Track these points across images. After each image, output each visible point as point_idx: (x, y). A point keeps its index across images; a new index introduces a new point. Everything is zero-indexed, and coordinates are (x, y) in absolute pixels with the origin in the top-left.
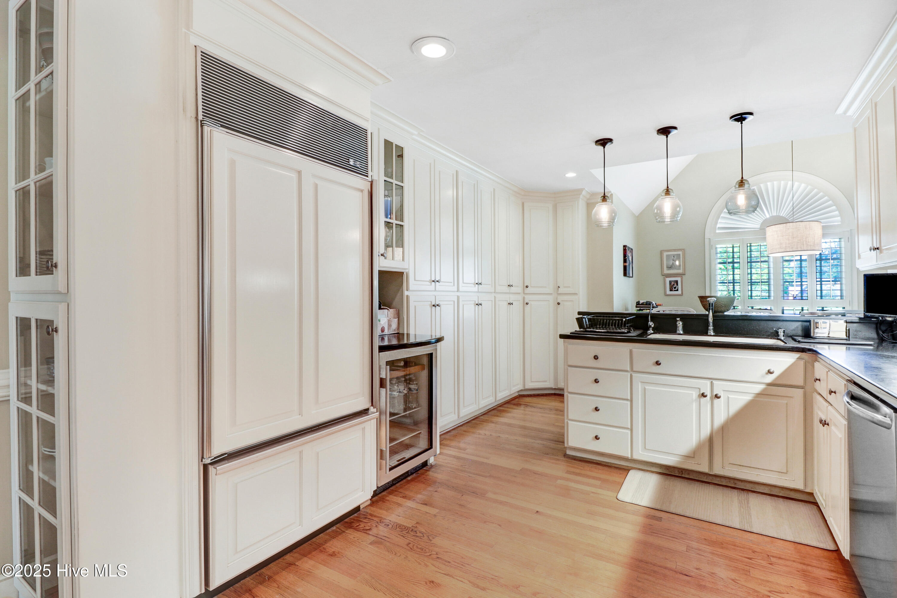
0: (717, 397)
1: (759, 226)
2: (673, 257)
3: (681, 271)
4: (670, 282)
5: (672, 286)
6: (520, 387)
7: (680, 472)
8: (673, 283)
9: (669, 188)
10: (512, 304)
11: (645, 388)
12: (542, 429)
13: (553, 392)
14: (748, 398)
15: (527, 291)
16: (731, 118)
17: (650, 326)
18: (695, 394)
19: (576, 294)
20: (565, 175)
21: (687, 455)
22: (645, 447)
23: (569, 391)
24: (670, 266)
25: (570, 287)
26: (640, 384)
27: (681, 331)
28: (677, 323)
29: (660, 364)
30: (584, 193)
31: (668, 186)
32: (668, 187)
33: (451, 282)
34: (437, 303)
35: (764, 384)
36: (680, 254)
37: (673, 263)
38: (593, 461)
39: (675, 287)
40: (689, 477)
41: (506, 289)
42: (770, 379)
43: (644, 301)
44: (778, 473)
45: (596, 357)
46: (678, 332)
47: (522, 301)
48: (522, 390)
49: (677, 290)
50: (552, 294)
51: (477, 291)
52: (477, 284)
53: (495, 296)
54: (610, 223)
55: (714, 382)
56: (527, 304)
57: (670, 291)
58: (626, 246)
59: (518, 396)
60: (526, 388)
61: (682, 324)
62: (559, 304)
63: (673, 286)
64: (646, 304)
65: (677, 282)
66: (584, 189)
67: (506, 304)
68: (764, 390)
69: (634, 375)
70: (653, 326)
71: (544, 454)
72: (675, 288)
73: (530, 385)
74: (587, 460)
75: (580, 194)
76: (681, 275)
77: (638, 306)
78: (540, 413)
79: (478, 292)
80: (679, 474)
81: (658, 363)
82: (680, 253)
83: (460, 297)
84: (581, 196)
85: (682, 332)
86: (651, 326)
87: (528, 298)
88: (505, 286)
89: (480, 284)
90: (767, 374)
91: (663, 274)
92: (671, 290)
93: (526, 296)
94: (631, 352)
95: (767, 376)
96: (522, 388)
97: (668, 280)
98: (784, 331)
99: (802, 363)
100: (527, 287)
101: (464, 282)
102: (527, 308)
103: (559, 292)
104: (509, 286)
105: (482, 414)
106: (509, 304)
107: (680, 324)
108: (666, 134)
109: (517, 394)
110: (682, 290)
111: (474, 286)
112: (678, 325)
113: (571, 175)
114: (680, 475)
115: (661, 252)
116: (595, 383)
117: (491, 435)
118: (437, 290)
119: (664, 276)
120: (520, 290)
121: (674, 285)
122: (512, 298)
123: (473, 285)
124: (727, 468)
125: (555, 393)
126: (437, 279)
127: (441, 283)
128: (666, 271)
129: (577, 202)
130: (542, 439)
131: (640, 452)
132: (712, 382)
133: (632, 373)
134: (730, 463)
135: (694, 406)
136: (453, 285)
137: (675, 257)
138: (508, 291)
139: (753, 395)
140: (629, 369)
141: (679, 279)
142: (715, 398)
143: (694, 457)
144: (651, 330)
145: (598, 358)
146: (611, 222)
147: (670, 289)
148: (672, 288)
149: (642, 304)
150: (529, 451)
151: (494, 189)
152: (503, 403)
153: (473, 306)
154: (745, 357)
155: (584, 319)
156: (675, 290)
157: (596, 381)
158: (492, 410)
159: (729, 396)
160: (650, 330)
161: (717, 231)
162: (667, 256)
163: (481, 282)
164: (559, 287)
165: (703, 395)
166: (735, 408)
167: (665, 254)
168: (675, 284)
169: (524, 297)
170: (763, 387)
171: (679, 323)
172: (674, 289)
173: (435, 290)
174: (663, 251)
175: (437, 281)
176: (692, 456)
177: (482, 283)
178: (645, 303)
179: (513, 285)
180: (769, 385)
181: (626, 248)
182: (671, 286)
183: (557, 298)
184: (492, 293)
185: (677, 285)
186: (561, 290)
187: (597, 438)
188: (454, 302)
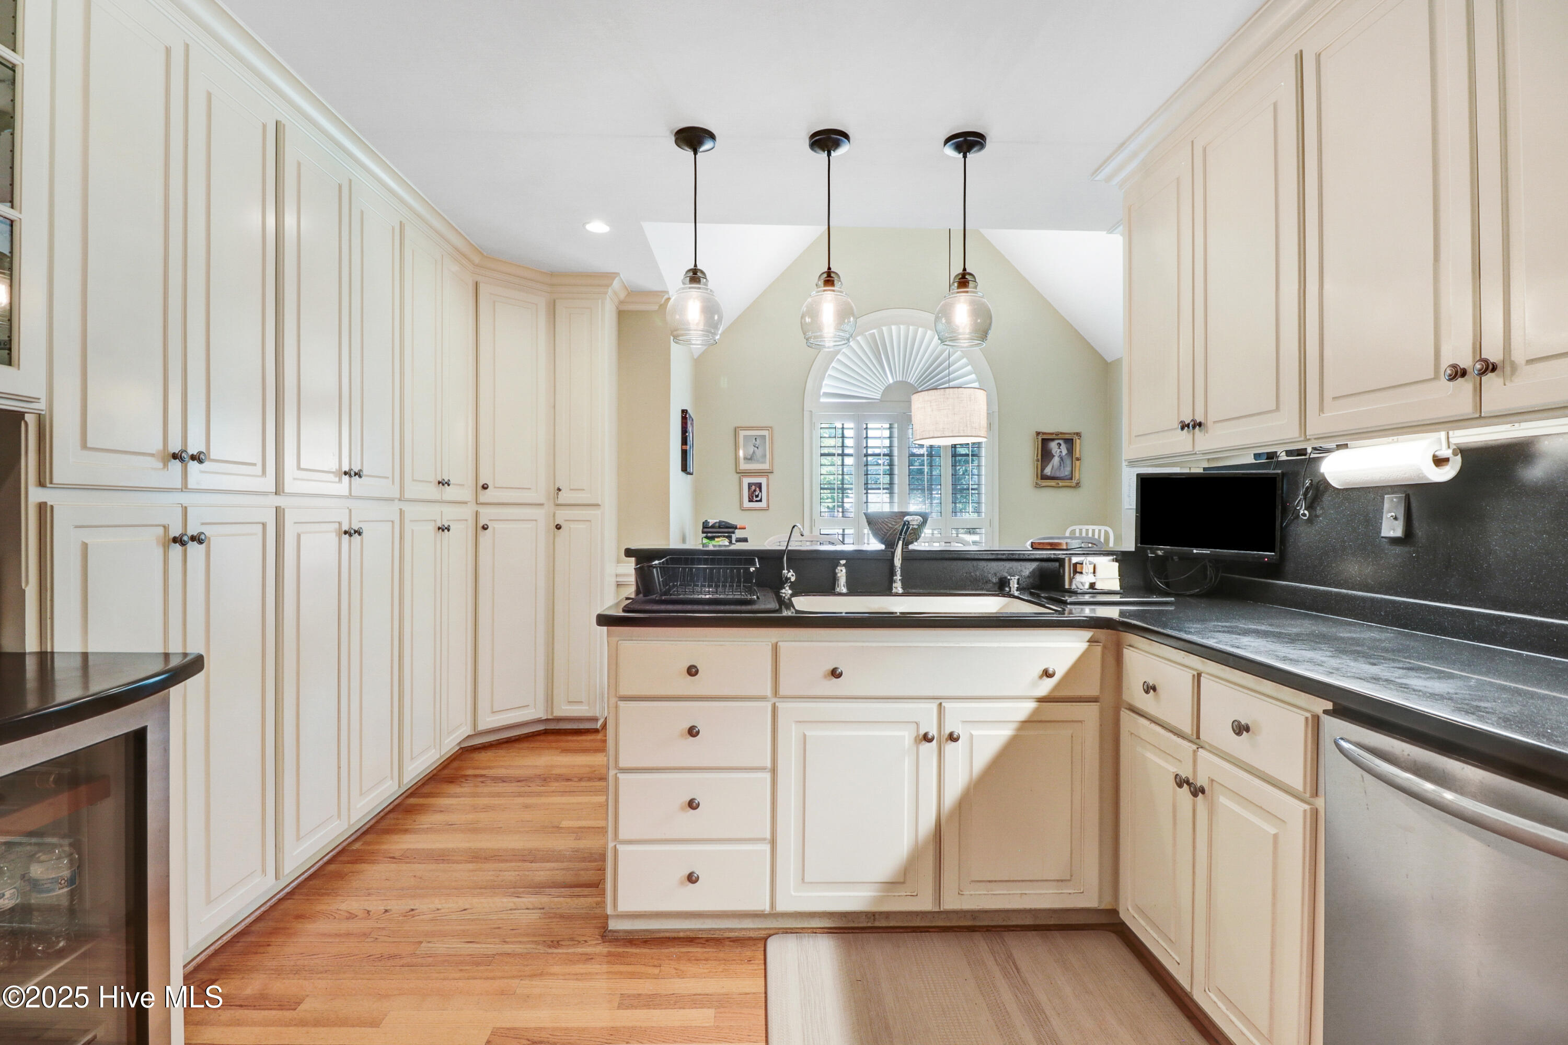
0: (953, 738)
1: (878, 396)
2: (754, 440)
3: (766, 466)
4: (750, 485)
5: (753, 493)
6: (466, 730)
7: (870, 918)
8: (753, 487)
9: (832, 270)
10: (449, 530)
11: (805, 736)
12: (530, 851)
13: (541, 727)
14: (1006, 732)
15: (485, 496)
16: (947, 141)
17: (788, 579)
18: (907, 736)
19: (598, 505)
20: (584, 225)
21: (891, 881)
22: (803, 879)
23: (622, 764)
24: (749, 457)
25: (584, 490)
26: (793, 725)
27: (843, 588)
28: (837, 571)
29: (840, 675)
30: (616, 284)
31: (831, 266)
32: (829, 268)
33: (255, 465)
34: (192, 531)
35: (1031, 700)
36: (765, 436)
37: (754, 452)
38: (675, 935)
39: (757, 494)
40: (887, 925)
41: (433, 492)
42: (1045, 688)
43: (715, 521)
44: (1055, 883)
45: (692, 671)
46: (838, 590)
47: (471, 522)
48: (469, 737)
49: (761, 501)
50: (542, 505)
51: (347, 494)
52: (346, 473)
53: (401, 509)
54: (708, 336)
55: (946, 704)
56: (485, 528)
57: (749, 501)
58: (686, 410)
59: (460, 751)
60: (479, 729)
61: (846, 573)
62: (558, 527)
63: (755, 493)
64: (719, 527)
65: (759, 486)
66: (617, 274)
67: (431, 528)
68: (1036, 712)
69: (781, 705)
70: (793, 579)
71: (550, 947)
72: (757, 496)
73: (488, 721)
74: (662, 935)
75: (608, 286)
76: (766, 473)
77: (706, 530)
78: (520, 795)
79: (350, 496)
80: (868, 922)
81: (835, 674)
82: (765, 433)
83: (286, 510)
84: (610, 290)
85: (844, 590)
86: (790, 578)
87: (486, 515)
88: (431, 482)
89: (356, 474)
90: (1041, 677)
91: (738, 471)
92: (751, 501)
93: (483, 510)
94: (775, 649)
95: (1041, 682)
96: (470, 732)
97: (746, 481)
98: (1018, 579)
99: (1098, 649)
100: (485, 487)
101: (302, 466)
102: (485, 537)
103: (560, 501)
104: (439, 483)
105: (358, 834)
106: (439, 528)
107: (842, 573)
108: (827, 146)
109: (459, 748)
110: (768, 500)
111: (337, 479)
112: (839, 575)
113: (598, 227)
114: (869, 925)
115: (736, 431)
116: (689, 736)
117: (386, 911)
118: (191, 485)
119: (740, 475)
120: (466, 494)
121: (755, 491)
122: (448, 515)
123: (331, 477)
124: (968, 893)
125: (545, 729)
126: (192, 450)
127: (206, 465)
128: (744, 466)
129: (600, 301)
130: (538, 888)
131: (793, 893)
132: (940, 704)
133: (774, 700)
134: (973, 881)
135: (907, 765)
136: (260, 473)
137: (758, 440)
138: (438, 498)
139: (1015, 726)
140: (769, 692)
141: (763, 481)
142: (947, 740)
143: (903, 883)
144: (787, 588)
145: (697, 672)
146: (711, 332)
147: (749, 498)
148: (753, 497)
149: (713, 527)
150: (508, 948)
151: (401, 222)
152: (419, 784)
153: (333, 538)
154: (1002, 645)
155: (655, 570)
156: (757, 501)
157: (693, 732)
158: (390, 812)
159: (974, 733)
160: (785, 588)
161: (823, 400)
162: (745, 437)
163: (360, 471)
164: (559, 490)
165: (926, 738)
166: (984, 755)
167: (742, 433)
168: (758, 489)
169: (477, 513)
170: (1031, 705)
171: (841, 571)
172: (755, 499)
173: (185, 487)
174: (738, 427)
175: (193, 458)
176: (902, 881)
177: (365, 472)
178: (717, 525)
179: (451, 482)
180: (1041, 700)
181: (686, 415)
182: (750, 493)
183: (554, 514)
184: (392, 500)
185: (761, 491)
186: (564, 497)
187: (692, 878)
188: (264, 525)
